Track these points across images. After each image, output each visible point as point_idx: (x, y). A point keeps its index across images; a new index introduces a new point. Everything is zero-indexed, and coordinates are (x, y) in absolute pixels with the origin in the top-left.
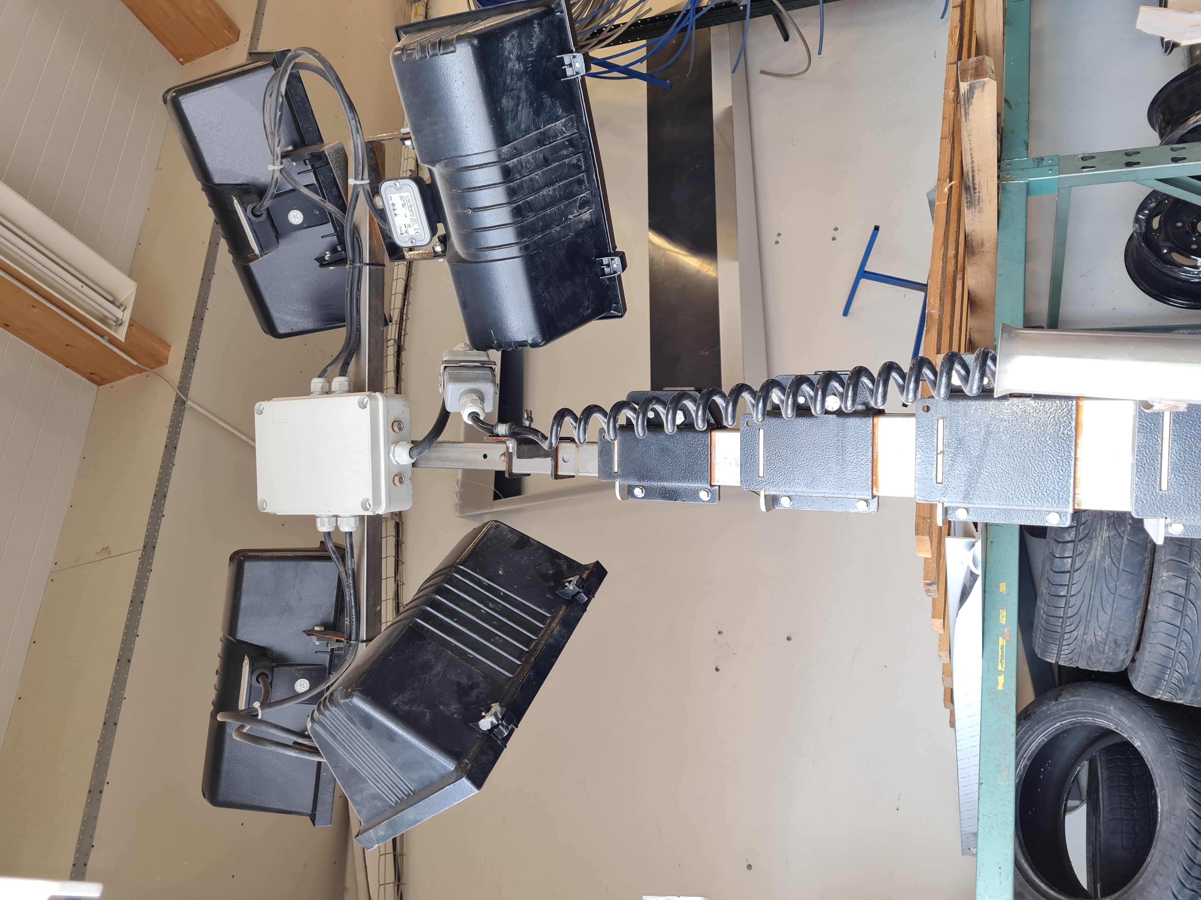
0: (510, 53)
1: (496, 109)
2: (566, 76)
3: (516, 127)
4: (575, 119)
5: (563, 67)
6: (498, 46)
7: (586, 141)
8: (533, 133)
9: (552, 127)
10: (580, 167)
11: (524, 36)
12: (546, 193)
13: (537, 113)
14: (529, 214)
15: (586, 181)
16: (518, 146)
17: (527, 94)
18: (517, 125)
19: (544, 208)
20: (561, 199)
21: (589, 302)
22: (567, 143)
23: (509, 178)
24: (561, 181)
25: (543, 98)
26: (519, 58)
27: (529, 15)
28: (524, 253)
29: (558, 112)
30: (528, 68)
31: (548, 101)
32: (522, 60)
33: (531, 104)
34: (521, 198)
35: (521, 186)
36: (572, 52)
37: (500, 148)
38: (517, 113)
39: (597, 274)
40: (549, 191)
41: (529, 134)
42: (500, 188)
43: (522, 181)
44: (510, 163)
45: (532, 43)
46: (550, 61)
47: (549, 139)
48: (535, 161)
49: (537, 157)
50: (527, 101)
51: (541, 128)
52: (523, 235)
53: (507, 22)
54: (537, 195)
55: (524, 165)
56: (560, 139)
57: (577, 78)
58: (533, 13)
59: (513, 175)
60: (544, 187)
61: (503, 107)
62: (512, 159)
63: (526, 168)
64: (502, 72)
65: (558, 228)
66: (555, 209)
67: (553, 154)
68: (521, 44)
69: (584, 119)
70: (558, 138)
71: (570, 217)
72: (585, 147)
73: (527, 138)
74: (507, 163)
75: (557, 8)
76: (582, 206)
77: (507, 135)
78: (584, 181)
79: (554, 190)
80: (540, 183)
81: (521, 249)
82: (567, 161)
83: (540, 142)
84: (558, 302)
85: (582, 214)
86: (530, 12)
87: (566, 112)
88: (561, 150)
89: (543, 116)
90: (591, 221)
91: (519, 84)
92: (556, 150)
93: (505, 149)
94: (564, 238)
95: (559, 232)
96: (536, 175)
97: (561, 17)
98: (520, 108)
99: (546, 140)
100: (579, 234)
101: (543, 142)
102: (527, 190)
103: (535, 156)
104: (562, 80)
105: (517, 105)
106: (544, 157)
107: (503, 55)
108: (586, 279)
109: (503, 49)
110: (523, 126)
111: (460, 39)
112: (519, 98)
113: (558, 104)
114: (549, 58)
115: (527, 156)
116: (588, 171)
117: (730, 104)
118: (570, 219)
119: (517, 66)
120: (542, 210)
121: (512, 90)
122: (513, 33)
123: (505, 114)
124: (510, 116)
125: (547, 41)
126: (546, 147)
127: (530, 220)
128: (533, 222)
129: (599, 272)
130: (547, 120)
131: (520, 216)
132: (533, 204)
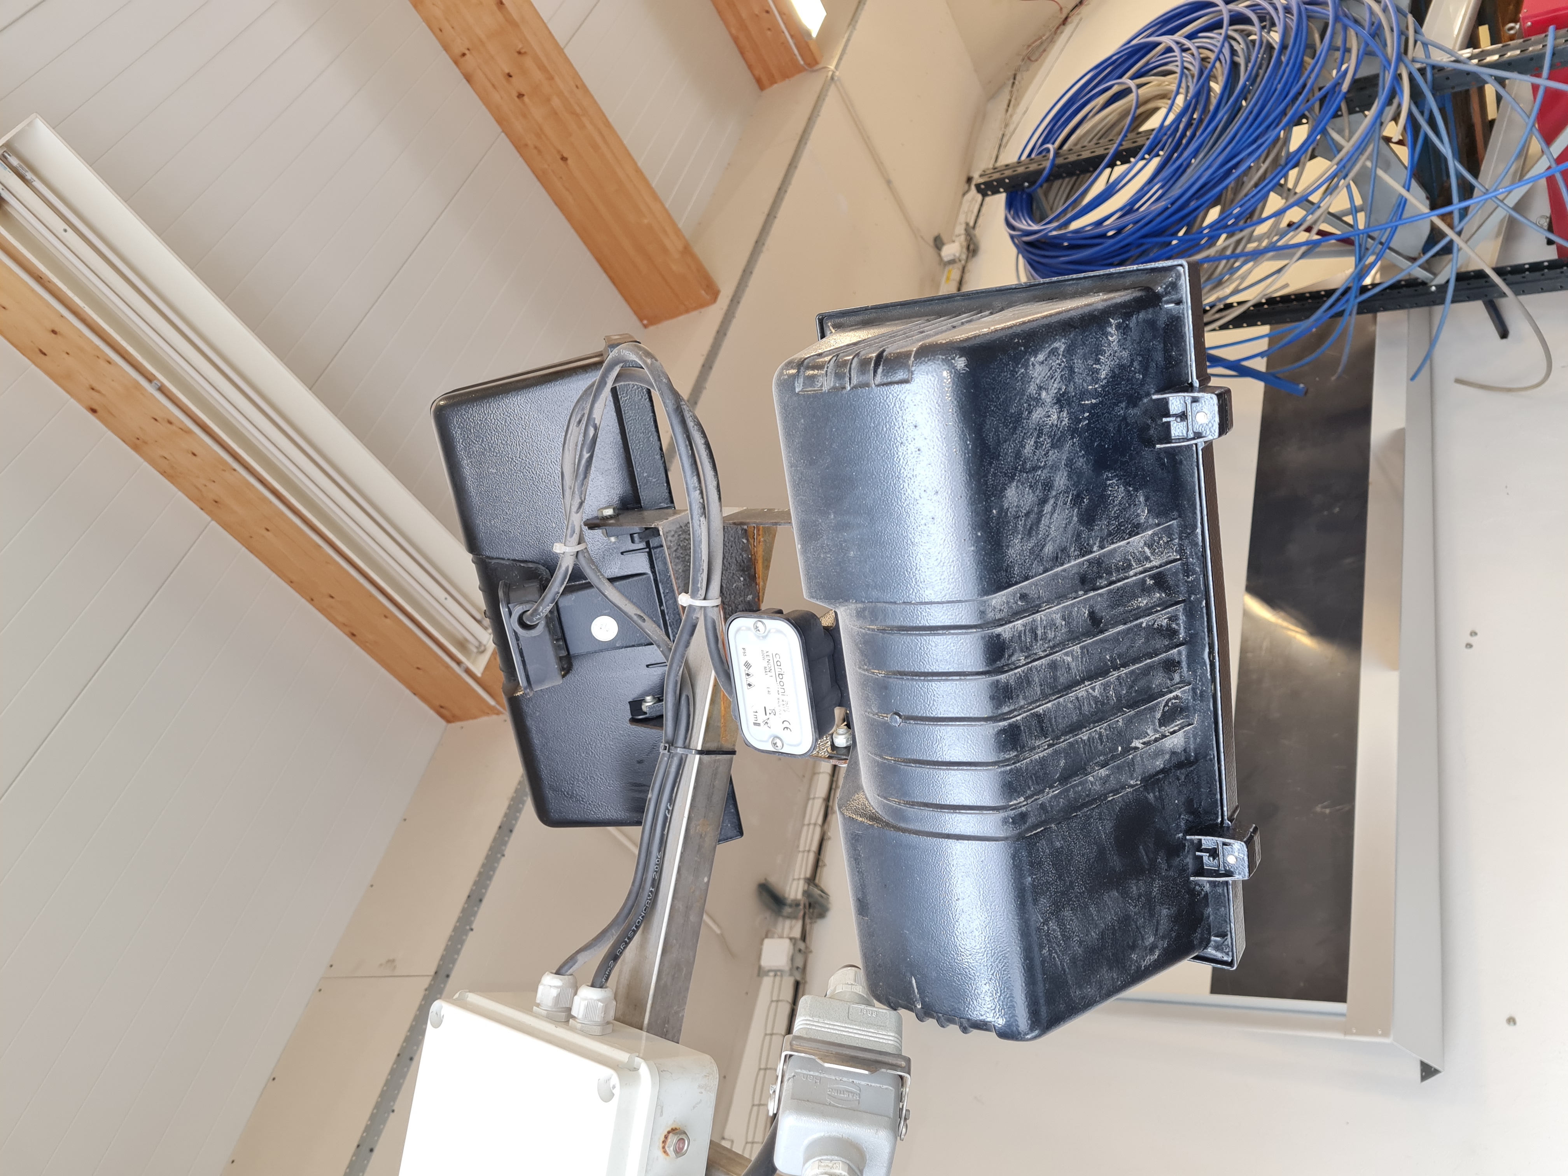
0: (1040, 388)
1: (988, 510)
2: (1167, 438)
3: (1032, 551)
4: (1176, 531)
5: (1165, 420)
6: (1013, 372)
7: (1197, 580)
8: (1073, 563)
9: (1119, 547)
10: (1175, 633)
11: (1080, 352)
12: (1084, 694)
13: (1088, 519)
14: (1038, 743)
15: (1184, 664)
16: (1033, 593)
17: (1070, 477)
18: (1036, 545)
19: (1075, 728)
20: (1118, 708)
21: (1155, 935)
22: (1150, 582)
23: (999, 664)
24: (1125, 665)
25: (1105, 487)
26: (1061, 400)
27: (1100, 306)
28: (1010, 831)
29: (1138, 515)
30: (1080, 421)
31: (1117, 491)
32: (1069, 404)
33: (1077, 500)
34: (1022, 707)
35: (1025, 681)
36: (1190, 388)
37: (985, 598)
38: (1039, 520)
39: (1183, 870)
40: (1093, 689)
41: (1062, 564)
42: (973, 683)
43: (1031, 669)
44: (1005, 631)
45: (1098, 366)
46: (1135, 405)
47: (1110, 573)
48: (1068, 624)
49: (1074, 614)
50: (1066, 492)
51: (1092, 552)
52: (1016, 791)
53: (1045, 321)
54: (1061, 700)
55: (1039, 632)
56: (1135, 575)
57: (1196, 445)
58: (1109, 303)
59: (1010, 656)
60: (1082, 681)
61: (1006, 505)
62: (1010, 622)
63: (1045, 638)
64: (1015, 428)
65: (1103, 772)
66: (1102, 728)
67: (1112, 607)
68: (1071, 370)
69: (1199, 530)
70: (1131, 573)
71: (1136, 743)
72: (1192, 590)
73: (1056, 574)
74: (999, 630)
75: (1167, 293)
76: (1165, 720)
77: (1008, 569)
78: (1179, 663)
79: (1106, 686)
80: (1074, 671)
81: (1005, 821)
82: (1144, 621)
83: (1086, 581)
84: (1081, 942)
85: (1164, 736)
86: (1104, 300)
87: (1157, 516)
88: (1135, 597)
89: (1102, 526)
90: (1185, 750)
91: (1053, 455)
92: (1120, 598)
93: (999, 599)
94: (1115, 792)
95: (1105, 780)
96: (1067, 654)
97: (1174, 312)
98: (1048, 508)
99: (1101, 577)
100: (1151, 781)
101: (1093, 581)
102: (1038, 690)
103: (1071, 613)
104: (1158, 446)
105: (1043, 501)
106: (1092, 614)
107: (1023, 391)
108: (1157, 884)
109: (1026, 379)
110: (1049, 549)
111: (926, 352)
112: (1048, 486)
113: (1142, 499)
114: (1133, 400)
115: (1050, 613)
116: (1192, 642)
117: (1401, 424)
118: (1136, 748)
119: (1055, 417)
120: (1071, 732)
121: (1035, 469)
122: (1056, 345)
123: (1008, 522)
124: (1021, 528)
125: (1135, 364)
126: (1099, 591)
127: (1037, 756)
128: (1042, 762)
129: (1190, 866)
130: (1110, 534)
131: (1014, 748)
132: (1050, 720)
